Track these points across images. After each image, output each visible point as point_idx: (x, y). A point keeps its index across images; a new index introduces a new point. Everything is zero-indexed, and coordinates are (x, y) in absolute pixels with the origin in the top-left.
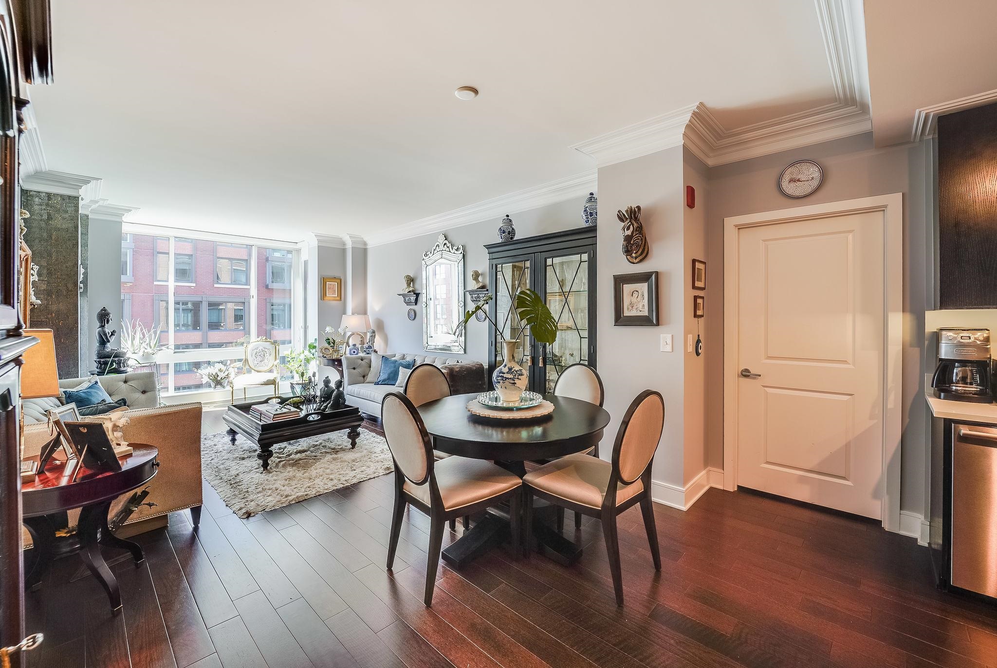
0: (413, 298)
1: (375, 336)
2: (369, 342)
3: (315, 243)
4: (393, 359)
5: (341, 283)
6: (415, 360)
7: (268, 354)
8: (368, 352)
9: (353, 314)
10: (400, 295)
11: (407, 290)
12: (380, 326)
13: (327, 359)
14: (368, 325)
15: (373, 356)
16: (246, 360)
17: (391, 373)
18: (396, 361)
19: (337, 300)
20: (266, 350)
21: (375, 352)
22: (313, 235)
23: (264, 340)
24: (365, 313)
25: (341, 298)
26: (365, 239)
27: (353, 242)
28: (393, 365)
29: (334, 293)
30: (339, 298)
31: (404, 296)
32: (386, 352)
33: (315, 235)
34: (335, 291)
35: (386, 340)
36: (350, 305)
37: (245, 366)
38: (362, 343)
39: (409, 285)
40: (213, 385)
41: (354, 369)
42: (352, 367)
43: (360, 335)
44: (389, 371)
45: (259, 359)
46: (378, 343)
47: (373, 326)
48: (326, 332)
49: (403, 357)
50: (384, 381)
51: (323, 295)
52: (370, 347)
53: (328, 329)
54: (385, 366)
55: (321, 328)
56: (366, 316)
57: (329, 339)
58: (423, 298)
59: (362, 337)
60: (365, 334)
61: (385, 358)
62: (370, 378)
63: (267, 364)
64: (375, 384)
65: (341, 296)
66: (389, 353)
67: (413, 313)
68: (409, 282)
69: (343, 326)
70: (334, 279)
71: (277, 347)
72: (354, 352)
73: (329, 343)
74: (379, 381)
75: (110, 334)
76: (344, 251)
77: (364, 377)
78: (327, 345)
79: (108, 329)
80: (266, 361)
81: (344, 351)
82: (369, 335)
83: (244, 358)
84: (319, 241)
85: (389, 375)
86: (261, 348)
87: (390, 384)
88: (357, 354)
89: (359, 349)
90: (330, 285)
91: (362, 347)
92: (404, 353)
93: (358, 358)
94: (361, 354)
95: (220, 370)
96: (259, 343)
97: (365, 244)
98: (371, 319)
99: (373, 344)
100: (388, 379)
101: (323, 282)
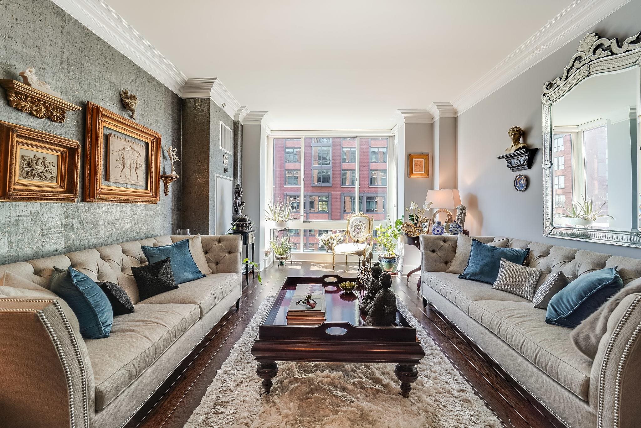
0: (523, 160)
1: (465, 214)
2: (458, 220)
3: (402, 122)
4: (490, 244)
5: (428, 158)
6: (529, 249)
7: (363, 228)
8: (455, 232)
9: (440, 189)
10: (501, 158)
11: (515, 148)
12: (473, 201)
13: (409, 237)
14: (457, 200)
15: (460, 238)
16: (348, 231)
17: (486, 265)
18: (494, 249)
19: (424, 177)
20: (362, 224)
21: (466, 233)
22: (400, 113)
23: (361, 215)
24: (455, 187)
25: (428, 175)
26: (455, 107)
27: (441, 112)
28: (488, 254)
29: (421, 170)
30: (426, 175)
31: (508, 158)
32: (480, 234)
33: (402, 113)
34: (422, 167)
35: (480, 220)
36: (438, 179)
37: (347, 237)
38: (450, 220)
39: (516, 141)
40: (326, 248)
41: (434, 251)
42: (431, 249)
43: (447, 212)
44: (483, 262)
45: (357, 231)
46: (470, 223)
47: (463, 202)
48: (411, 208)
49: (507, 244)
50: (474, 274)
51: (410, 172)
52: (458, 226)
53: (413, 206)
54: (476, 253)
55: (407, 205)
56: (455, 191)
57: (413, 216)
58: (542, 159)
59: (449, 215)
60: (455, 210)
61: (477, 243)
62: (454, 266)
63: (362, 236)
64: (460, 277)
65: (428, 172)
66: (484, 235)
67: (523, 181)
68: (517, 136)
69: (427, 202)
70: (422, 155)
71: (371, 222)
72: (438, 231)
73: (413, 220)
74: (468, 274)
75: (240, 204)
76: (432, 125)
77: (446, 263)
78: (410, 222)
79: (239, 201)
80: (362, 233)
81: (427, 228)
82: (458, 212)
83: (347, 229)
84: (406, 119)
85: (483, 267)
86: (358, 222)
87: (483, 280)
88: (441, 234)
89: (444, 228)
90: (417, 161)
91: (447, 226)
92: (509, 236)
93: (439, 239)
94: (446, 235)
95: (331, 238)
96: (358, 217)
97: (456, 112)
98: (462, 195)
99: (462, 223)
100: (481, 272)
101: (410, 159)
